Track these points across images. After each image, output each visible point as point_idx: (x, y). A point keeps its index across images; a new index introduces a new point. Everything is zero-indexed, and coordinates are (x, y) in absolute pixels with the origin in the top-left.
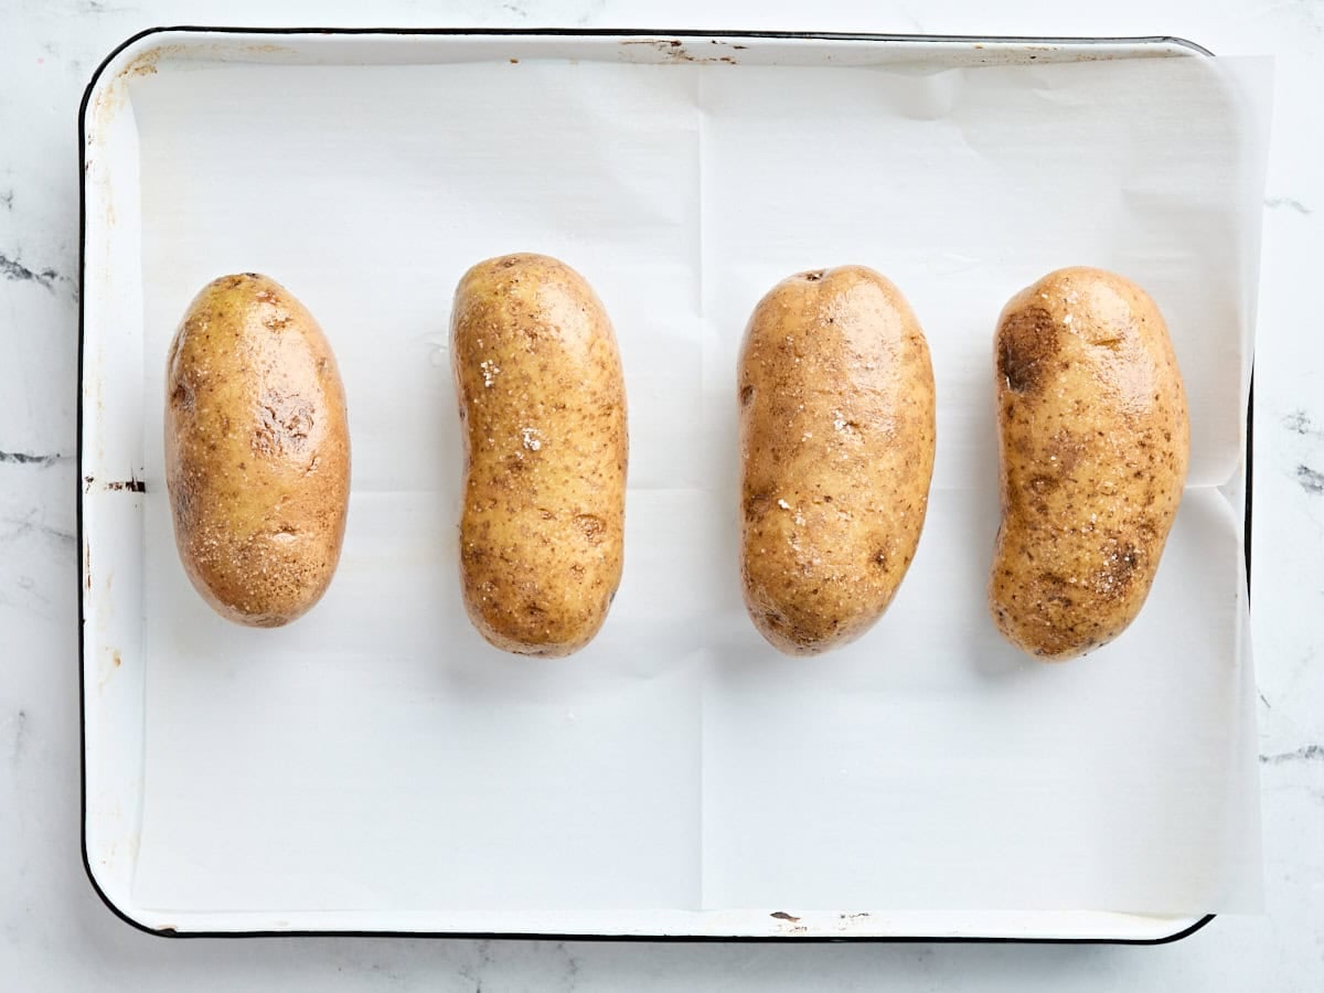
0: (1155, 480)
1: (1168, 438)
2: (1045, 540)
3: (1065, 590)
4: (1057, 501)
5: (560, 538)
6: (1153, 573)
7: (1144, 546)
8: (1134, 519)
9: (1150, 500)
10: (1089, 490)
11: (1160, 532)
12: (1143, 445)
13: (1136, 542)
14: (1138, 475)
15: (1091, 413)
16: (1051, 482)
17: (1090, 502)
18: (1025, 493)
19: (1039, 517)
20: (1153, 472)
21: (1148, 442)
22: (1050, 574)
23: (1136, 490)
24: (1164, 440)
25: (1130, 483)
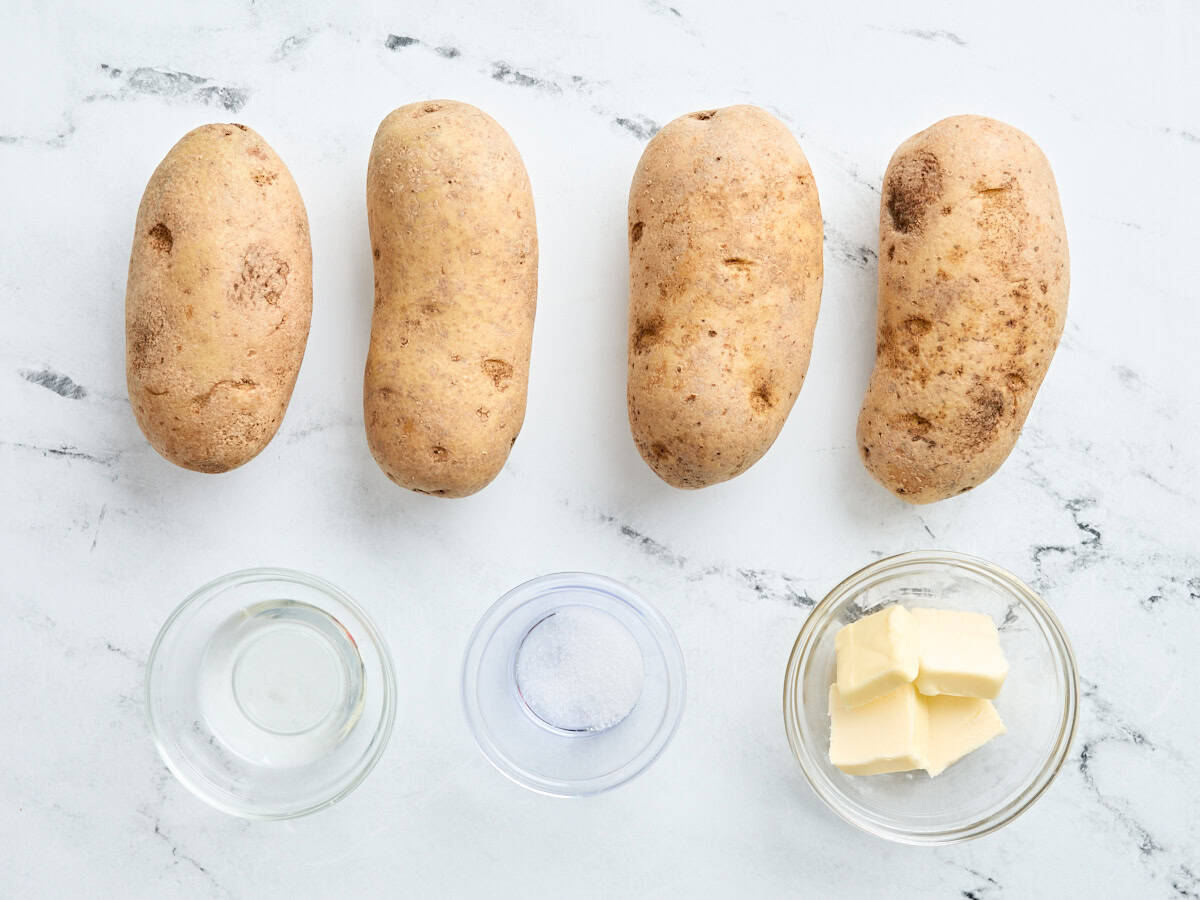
0: (1028, 330)
1: (1044, 289)
2: (913, 380)
3: (930, 431)
4: (928, 342)
5: (467, 381)
6: (1021, 422)
7: (1012, 395)
8: (1004, 368)
9: (1021, 349)
10: (960, 334)
11: (1030, 383)
12: (1017, 294)
13: (1004, 390)
14: (1011, 323)
15: (969, 258)
16: (924, 324)
17: (960, 346)
18: (899, 332)
19: (911, 358)
20: (1026, 322)
21: (1023, 292)
22: (916, 414)
23: (1007, 338)
24: (1041, 292)
25: (1002, 331)
